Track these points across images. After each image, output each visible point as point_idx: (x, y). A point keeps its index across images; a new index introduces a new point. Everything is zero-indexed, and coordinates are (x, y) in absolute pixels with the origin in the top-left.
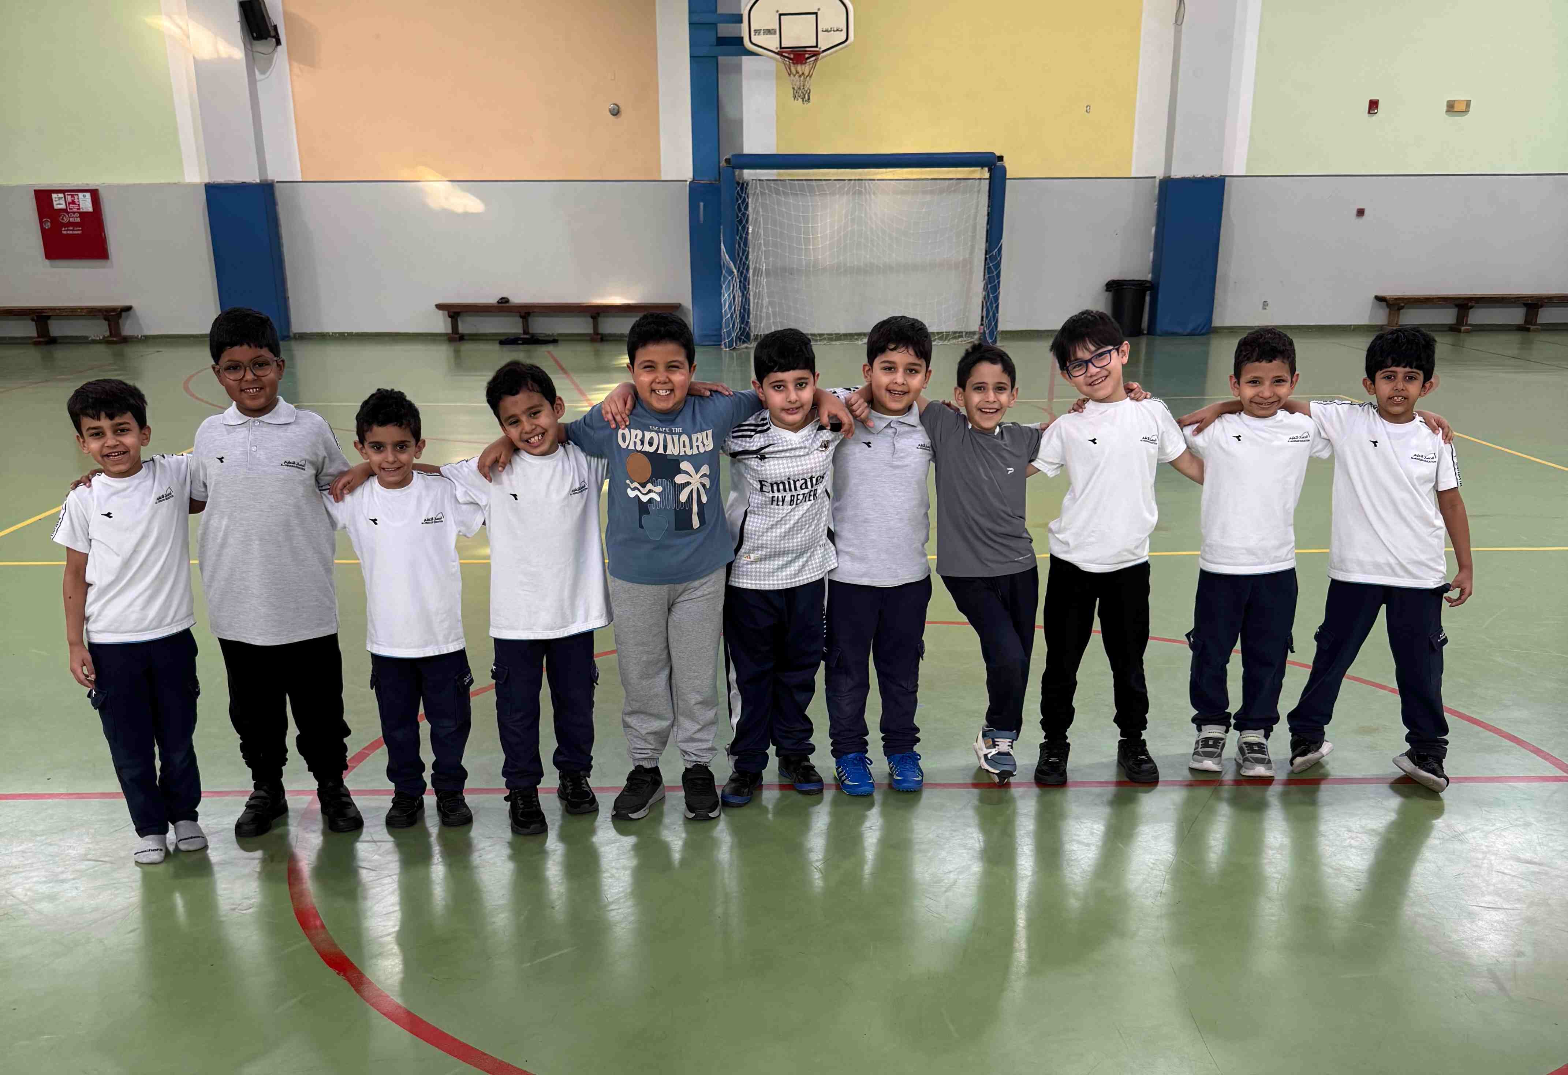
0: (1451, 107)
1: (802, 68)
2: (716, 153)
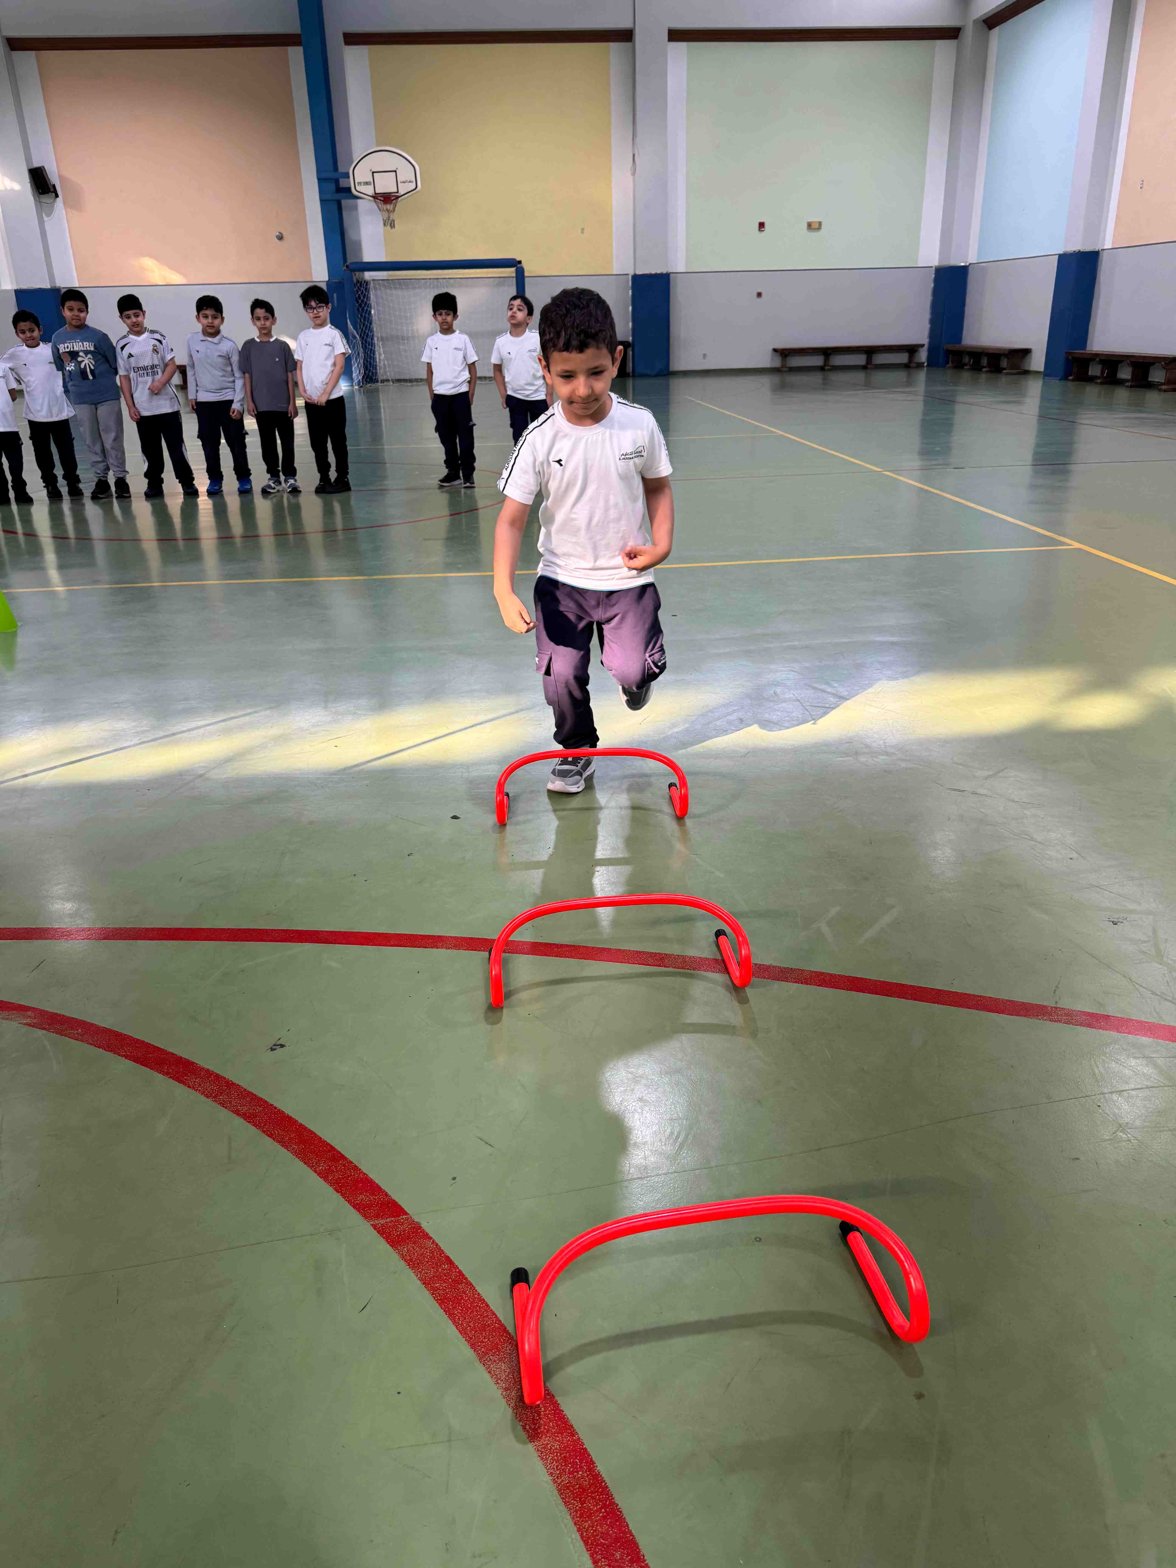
0: (810, 225)
1: (389, 207)
2: (342, 262)
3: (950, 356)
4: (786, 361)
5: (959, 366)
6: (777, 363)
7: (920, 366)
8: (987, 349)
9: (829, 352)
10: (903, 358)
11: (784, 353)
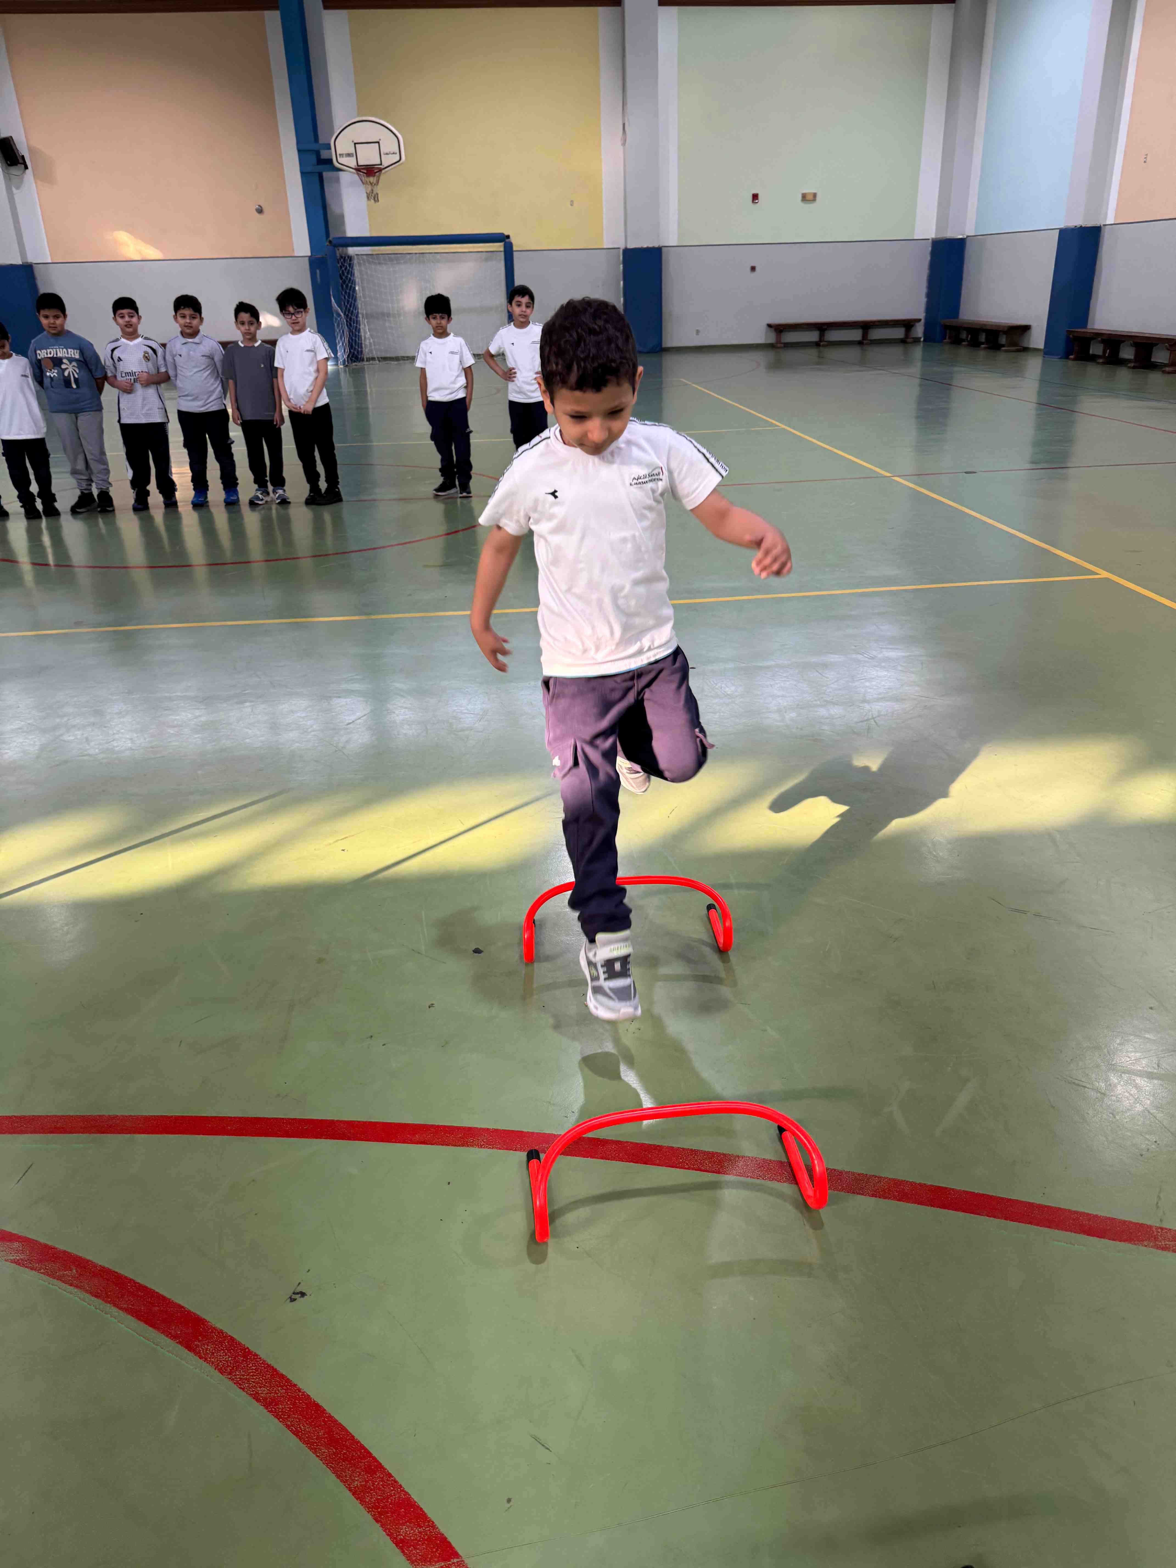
0: (804, 197)
1: (372, 179)
2: (325, 238)
3: (948, 331)
4: (780, 338)
5: (956, 341)
6: (771, 338)
7: (916, 340)
8: (985, 325)
9: (825, 327)
10: (899, 333)
11: (779, 329)
